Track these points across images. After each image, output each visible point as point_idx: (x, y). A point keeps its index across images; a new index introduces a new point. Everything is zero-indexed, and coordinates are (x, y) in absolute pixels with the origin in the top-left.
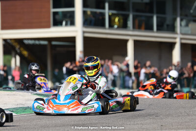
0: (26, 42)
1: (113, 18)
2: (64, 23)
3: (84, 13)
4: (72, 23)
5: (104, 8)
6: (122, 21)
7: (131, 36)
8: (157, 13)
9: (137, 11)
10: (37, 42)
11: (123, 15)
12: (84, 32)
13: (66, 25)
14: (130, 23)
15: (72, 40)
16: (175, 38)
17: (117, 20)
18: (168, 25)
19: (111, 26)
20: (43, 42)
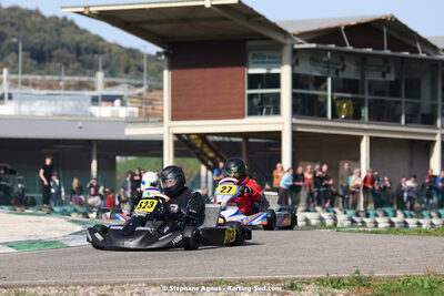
0: (210, 138)
1: (338, 104)
2: (264, 111)
3: (294, 96)
4: (277, 111)
5: (326, 89)
6: (352, 108)
7: (366, 131)
8: (407, 96)
9: (376, 93)
10: (227, 139)
11: (352, 99)
12: (293, 124)
13: (268, 113)
14: (365, 112)
15: (277, 136)
16: (435, 135)
17: (344, 106)
18: (423, 115)
19: (335, 116)
20: (234, 139)
